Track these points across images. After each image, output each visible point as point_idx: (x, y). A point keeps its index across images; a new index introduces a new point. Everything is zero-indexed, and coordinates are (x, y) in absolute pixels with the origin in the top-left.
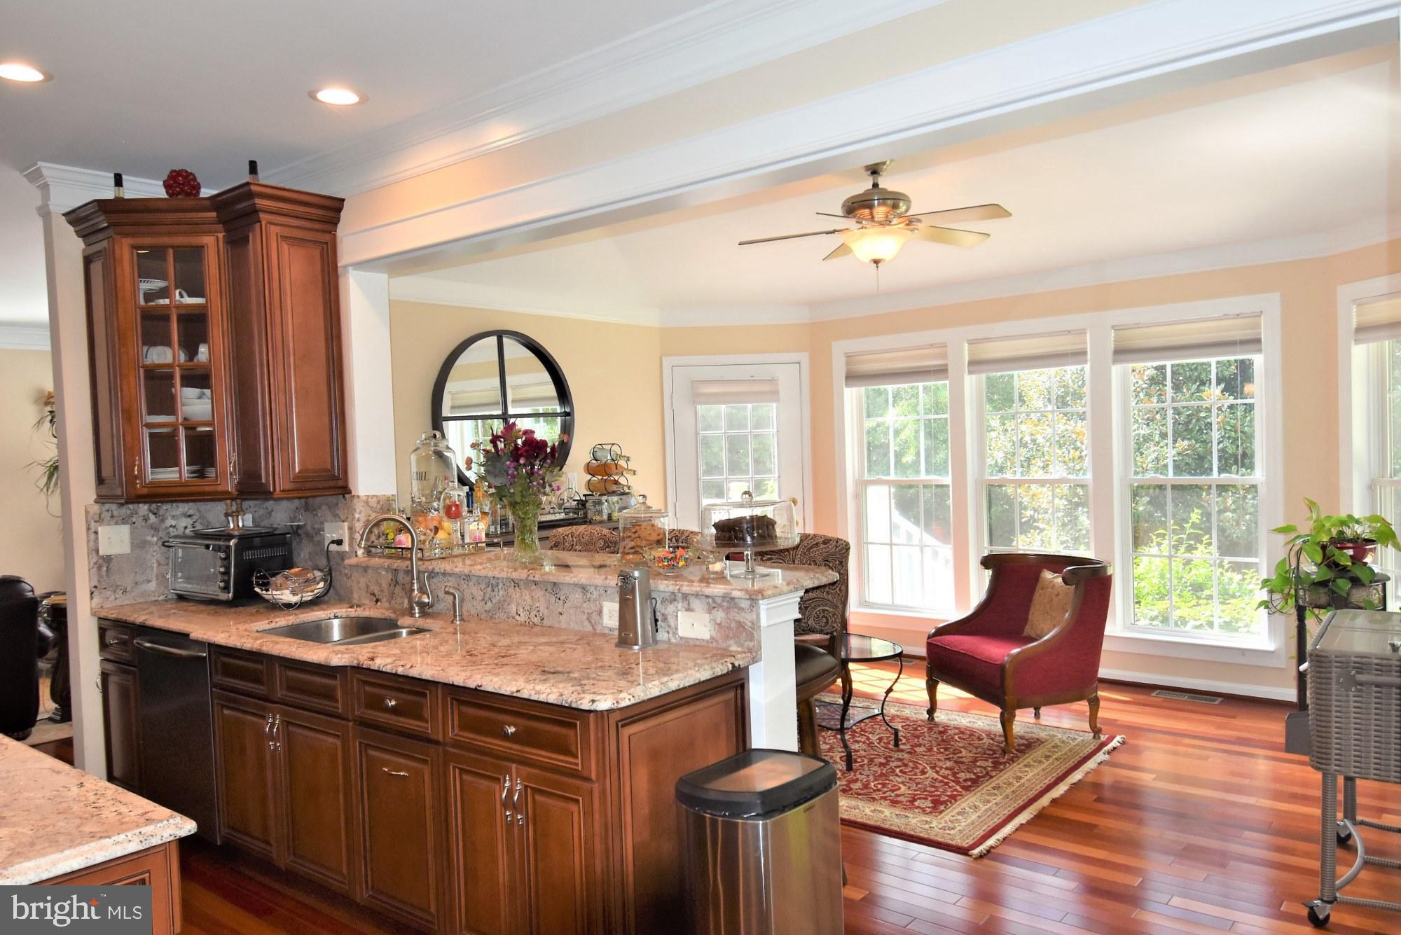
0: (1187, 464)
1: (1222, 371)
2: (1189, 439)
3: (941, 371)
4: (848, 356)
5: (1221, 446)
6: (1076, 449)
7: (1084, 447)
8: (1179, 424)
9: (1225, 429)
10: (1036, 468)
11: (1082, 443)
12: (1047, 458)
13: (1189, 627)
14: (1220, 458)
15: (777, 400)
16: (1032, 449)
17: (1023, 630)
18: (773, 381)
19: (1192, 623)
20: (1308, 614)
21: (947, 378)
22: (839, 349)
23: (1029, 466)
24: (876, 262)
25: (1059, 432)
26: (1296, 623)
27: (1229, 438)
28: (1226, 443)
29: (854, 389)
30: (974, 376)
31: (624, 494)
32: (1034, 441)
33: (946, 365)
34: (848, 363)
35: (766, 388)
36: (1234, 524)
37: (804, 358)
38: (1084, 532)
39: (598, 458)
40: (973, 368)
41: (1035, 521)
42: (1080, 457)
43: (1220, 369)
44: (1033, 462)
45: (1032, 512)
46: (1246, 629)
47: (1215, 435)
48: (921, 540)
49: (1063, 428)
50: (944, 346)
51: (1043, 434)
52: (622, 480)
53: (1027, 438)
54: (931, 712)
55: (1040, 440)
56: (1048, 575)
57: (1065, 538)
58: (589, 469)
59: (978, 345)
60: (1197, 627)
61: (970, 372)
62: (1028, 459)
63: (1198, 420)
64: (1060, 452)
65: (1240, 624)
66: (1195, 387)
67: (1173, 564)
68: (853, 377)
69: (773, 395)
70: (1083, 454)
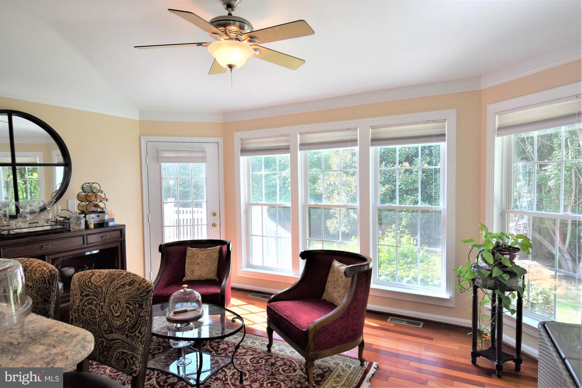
0: (389, 193)
1: (401, 159)
2: (389, 184)
3: (286, 149)
4: (242, 140)
5: (401, 187)
6: (350, 187)
7: (352, 186)
8: (386, 178)
9: (402, 181)
10: (335, 194)
11: (352, 185)
12: (339, 190)
13: (404, 282)
14: (400, 192)
15: (206, 162)
16: (334, 186)
17: (322, 296)
18: (203, 151)
19: (406, 279)
20: (479, 290)
21: (288, 152)
22: (238, 136)
23: (333, 193)
24: (230, 66)
25: (344, 180)
26: (472, 295)
27: (403, 184)
28: (403, 186)
29: (245, 157)
30: (303, 151)
31: (101, 212)
32: (335, 184)
33: (289, 146)
34: (242, 144)
35: (200, 155)
36: (405, 216)
37: (220, 140)
38: (352, 219)
39: (85, 191)
40: (302, 147)
41: (335, 214)
42: (351, 190)
43: (400, 158)
44: (334, 192)
45: (334, 210)
46: (431, 283)
47: (398, 183)
48: (277, 232)
49: (345, 179)
50: (288, 135)
51: (337, 181)
52: (101, 205)
53: (332, 183)
54: (269, 346)
55: (337, 184)
56: (336, 264)
57: (345, 221)
58: (79, 197)
59: (304, 135)
60: (408, 282)
61: (301, 150)
62: (333, 191)
63: (393, 177)
64: (344, 188)
65: (429, 280)
66: (392, 165)
67: (398, 249)
68: (245, 151)
69: (203, 159)
70: (352, 189)
